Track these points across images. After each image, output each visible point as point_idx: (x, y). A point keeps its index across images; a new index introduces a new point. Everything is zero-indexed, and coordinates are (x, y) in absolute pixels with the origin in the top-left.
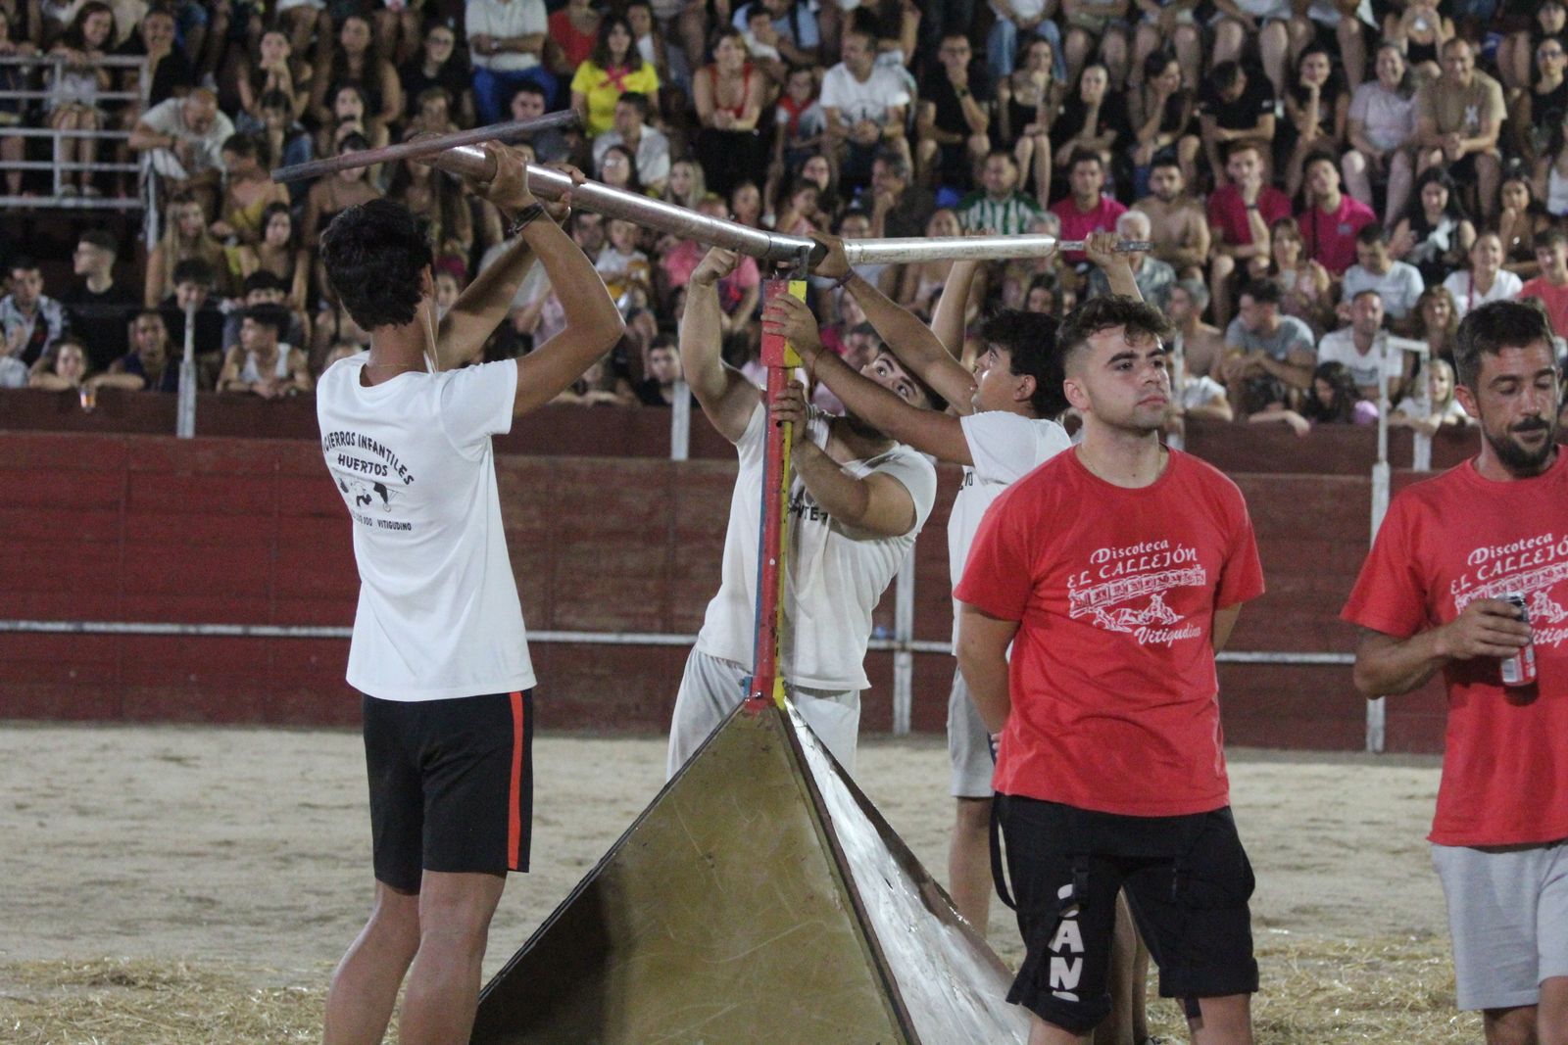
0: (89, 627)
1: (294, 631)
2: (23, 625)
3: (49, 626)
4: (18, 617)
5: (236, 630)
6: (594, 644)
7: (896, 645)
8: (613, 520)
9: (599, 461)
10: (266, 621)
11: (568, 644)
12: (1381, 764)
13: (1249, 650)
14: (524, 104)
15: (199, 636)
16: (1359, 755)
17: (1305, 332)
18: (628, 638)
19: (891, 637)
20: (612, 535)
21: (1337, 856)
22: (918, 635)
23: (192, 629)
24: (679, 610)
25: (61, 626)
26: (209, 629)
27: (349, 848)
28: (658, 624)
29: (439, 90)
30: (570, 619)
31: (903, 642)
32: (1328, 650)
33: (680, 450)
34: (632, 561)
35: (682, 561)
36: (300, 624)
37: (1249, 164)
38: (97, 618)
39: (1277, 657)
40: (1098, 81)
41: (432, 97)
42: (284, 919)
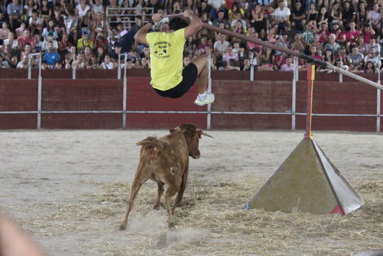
0: (148, 112)
1: (185, 112)
2: (136, 112)
3: (141, 112)
4: (136, 110)
5: (174, 112)
6: (238, 114)
7: (292, 113)
8: (241, 92)
9: (239, 81)
10: (179, 111)
11: (234, 114)
12: (379, 134)
13: (356, 114)
14: (220, 14)
15: (168, 114)
16: (376, 133)
17: (363, 56)
18: (244, 113)
19: (291, 112)
20: (241, 94)
21: (380, 154)
22: (296, 112)
23: (166, 112)
24: (253, 108)
25: (143, 112)
26: (169, 112)
27: (207, 155)
28: (250, 110)
29: (205, 13)
30: (234, 110)
31: (294, 113)
32: (370, 114)
33: (252, 79)
34: (245, 99)
35: (254, 99)
36: (186, 111)
37: (353, 25)
38: (149, 110)
39: (361, 115)
40: (324, 10)
41: (204, 14)
42: (203, 169)
